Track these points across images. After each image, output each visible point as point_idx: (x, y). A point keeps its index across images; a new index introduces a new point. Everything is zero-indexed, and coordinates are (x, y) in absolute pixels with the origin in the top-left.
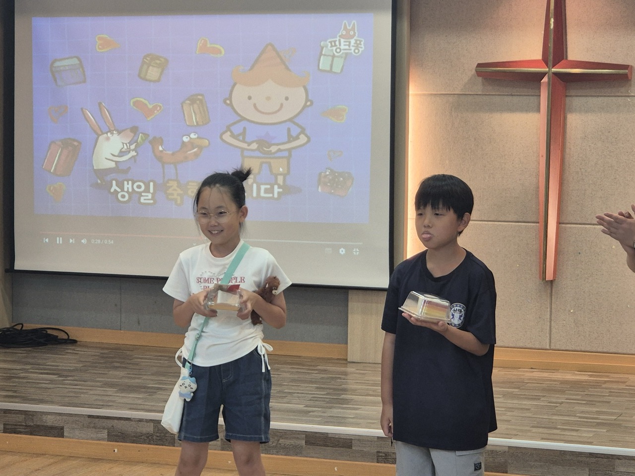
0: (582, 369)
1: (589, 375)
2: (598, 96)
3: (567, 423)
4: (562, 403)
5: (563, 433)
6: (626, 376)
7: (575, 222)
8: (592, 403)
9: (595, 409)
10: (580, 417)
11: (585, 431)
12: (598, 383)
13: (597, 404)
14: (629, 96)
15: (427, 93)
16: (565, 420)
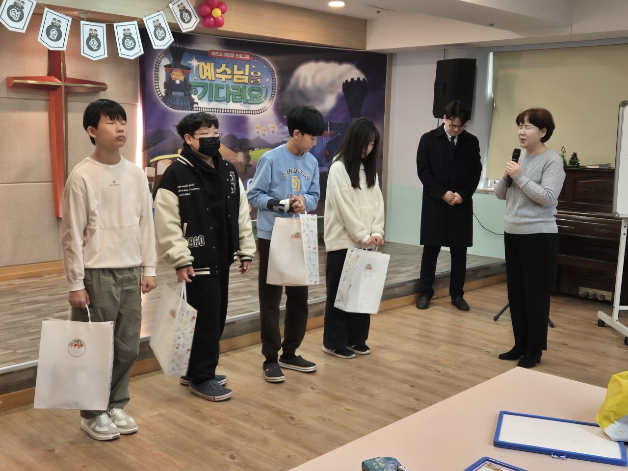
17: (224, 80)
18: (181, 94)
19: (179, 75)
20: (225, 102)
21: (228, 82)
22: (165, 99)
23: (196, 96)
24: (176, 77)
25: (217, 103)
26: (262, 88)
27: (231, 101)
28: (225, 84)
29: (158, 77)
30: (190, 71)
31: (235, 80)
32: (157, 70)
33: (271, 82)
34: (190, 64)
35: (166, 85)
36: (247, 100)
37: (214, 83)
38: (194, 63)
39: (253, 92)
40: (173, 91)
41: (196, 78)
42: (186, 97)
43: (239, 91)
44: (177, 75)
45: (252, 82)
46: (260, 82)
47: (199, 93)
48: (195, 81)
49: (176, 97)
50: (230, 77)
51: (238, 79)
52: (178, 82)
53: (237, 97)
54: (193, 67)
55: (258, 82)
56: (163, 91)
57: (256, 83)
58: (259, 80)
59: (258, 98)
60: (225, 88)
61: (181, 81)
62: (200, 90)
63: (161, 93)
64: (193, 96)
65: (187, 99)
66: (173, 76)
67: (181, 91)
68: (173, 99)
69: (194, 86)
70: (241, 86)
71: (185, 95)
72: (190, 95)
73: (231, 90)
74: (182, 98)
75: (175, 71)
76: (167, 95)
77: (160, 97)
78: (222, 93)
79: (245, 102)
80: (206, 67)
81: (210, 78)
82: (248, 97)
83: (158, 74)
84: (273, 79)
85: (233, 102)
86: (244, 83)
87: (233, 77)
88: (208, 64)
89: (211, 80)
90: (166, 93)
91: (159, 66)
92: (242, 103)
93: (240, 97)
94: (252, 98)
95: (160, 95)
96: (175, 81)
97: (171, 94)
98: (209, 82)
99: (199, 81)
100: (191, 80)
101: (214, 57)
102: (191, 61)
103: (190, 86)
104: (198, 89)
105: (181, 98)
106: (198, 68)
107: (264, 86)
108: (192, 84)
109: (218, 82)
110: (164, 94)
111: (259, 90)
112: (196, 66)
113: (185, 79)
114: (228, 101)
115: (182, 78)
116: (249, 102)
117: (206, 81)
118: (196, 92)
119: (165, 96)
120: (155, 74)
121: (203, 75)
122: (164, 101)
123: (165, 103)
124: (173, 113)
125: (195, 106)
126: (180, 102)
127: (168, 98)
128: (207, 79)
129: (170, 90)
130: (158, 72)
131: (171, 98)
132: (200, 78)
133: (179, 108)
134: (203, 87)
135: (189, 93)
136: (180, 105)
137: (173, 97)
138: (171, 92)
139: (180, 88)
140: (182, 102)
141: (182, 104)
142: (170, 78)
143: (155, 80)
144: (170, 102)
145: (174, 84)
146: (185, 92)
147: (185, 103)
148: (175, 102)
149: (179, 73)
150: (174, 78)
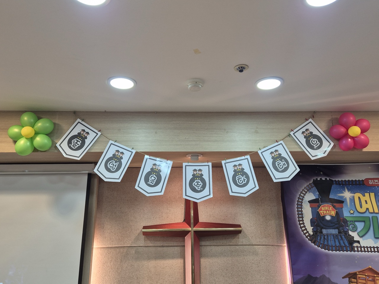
2: (218, 245)
15: (105, 246)
18: (335, 232)
19: (329, 210)
22: (313, 238)
23: (356, 233)
24: (325, 212)
29: (302, 214)
30: (344, 204)
32: (300, 206)
34: (342, 197)
35: (312, 222)
38: (347, 195)
40: (322, 228)
41: (352, 212)
44: (326, 210)
47: (359, 230)
48: (352, 215)
49: (328, 235)
52: (328, 218)
54: (346, 199)
56: (310, 229)
61: (332, 216)
62: (360, 226)
63: (308, 232)
64: (351, 233)
65: (343, 237)
66: (322, 212)
67: (335, 229)
68: (324, 238)
69: (351, 221)
71: (339, 232)
72: (346, 233)
74: (337, 236)
75: (323, 207)
76: (316, 233)
77: (307, 237)
80: (363, 199)
81: (371, 210)
83: (302, 211)
88: (367, 195)
89: (374, 213)
90: (313, 231)
91: (302, 202)
95: (307, 234)
96: (324, 217)
97: (322, 232)
98: (371, 216)
99: (356, 214)
100: (346, 214)
101: (373, 186)
102: (343, 193)
103: (345, 221)
104: (357, 223)
105: (335, 236)
106: (353, 200)
108: (348, 219)
110: (311, 233)
112: (350, 198)
113: (337, 213)
115: (333, 213)
117: (367, 214)
118: (355, 229)
119: (313, 235)
120: (298, 211)
121: (361, 208)
122: (313, 241)
123: (314, 243)
124: (327, 255)
125: (355, 245)
126: (335, 242)
127: (319, 238)
128: (368, 212)
129: (319, 228)
130: (301, 208)
131: (322, 237)
132: (358, 211)
133: (334, 248)
134: (364, 221)
135: (346, 230)
136: (336, 245)
137: (324, 236)
138: (321, 230)
139: (334, 225)
140: (337, 241)
141: (338, 244)
142: (318, 214)
143: (299, 217)
144: (322, 242)
145: (323, 220)
146: (339, 230)
147: (341, 242)
148: (328, 241)
149: (329, 208)
150: (323, 214)
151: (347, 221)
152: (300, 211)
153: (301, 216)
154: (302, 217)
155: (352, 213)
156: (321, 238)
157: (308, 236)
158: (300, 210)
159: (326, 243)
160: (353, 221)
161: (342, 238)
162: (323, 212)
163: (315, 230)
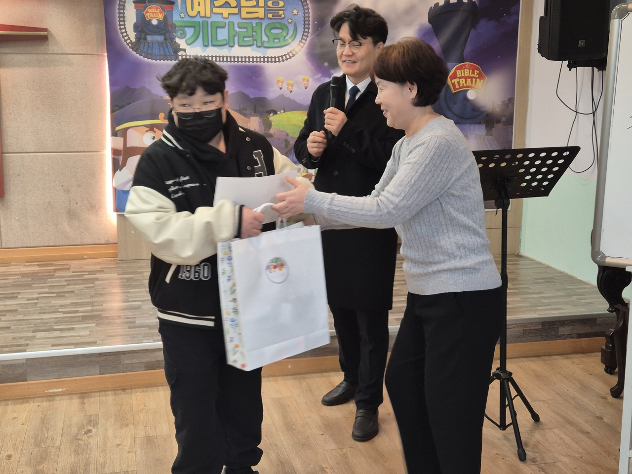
0: (29, 261)
1: (38, 265)
2: (22, 54)
3: (58, 321)
4: (38, 298)
5: (62, 335)
6: (66, 262)
7: (13, 151)
8: (61, 294)
9: (68, 302)
10: (65, 313)
11: (80, 328)
12: (50, 272)
13: (66, 295)
14: (46, 54)
16: (54, 318)
17: (225, 15)
18: (160, 38)
19: (156, 13)
20: (227, 46)
21: (232, 19)
22: (136, 46)
23: (184, 40)
25: (215, 49)
26: (286, 23)
27: (236, 45)
28: (227, 21)
29: (124, 17)
30: (174, 6)
31: (244, 15)
33: (301, 14)
35: (136, 27)
36: (262, 42)
37: (210, 21)
39: (274, 31)
40: (147, 34)
41: (182, 15)
42: (167, 42)
43: (250, 30)
44: (153, 13)
45: (270, 16)
46: (283, 16)
47: (188, 36)
48: (182, 19)
49: (152, 42)
50: (236, 11)
51: (247, 13)
52: (155, 22)
53: (246, 39)
55: (281, 16)
56: (132, 35)
57: (277, 17)
58: (281, 12)
59: (282, 39)
60: (227, 26)
61: (159, 21)
62: (190, 32)
63: (129, 38)
64: (177, 40)
65: (169, 44)
66: (148, 14)
67: (161, 35)
68: (149, 46)
69: (180, 26)
70: (254, 22)
71: (165, 39)
72: (172, 40)
73: (237, 29)
74: (162, 43)
75: (150, 8)
76: (139, 40)
78: (223, 34)
79: (259, 44)
81: (202, 14)
82: (265, 38)
83: (124, 13)
84: (304, 10)
85: (240, 46)
86: (258, 18)
87: (240, 11)
89: (205, 17)
90: (136, 37)
92: (255, 46)
93: (251, 39)
94: (271, 40)
95: (129, 41)
96: (150, 21)
97: (145, 39)
98: (201, 20)
99: (187, 19)
100: (176, 18)
103: (174, 26)
104: (187, 29)
105: (160, 44)
106: (184, 1)
107: (290, 21)
108: (177, 24)
109: (215, 19)
110: (134, 40)
111: (283, 27)
113: (165, 17)
114: (231, 44)
115: (161, 17)
116: (266, 45)
117: (198, 19)
118: (184, 35)
119: (136, 42)
120: (119, 13)
121: (192, 11)
122: (135, 49)
123: (136, 51)
124: (150, 65)
125: (180, 53)
126: (160, 50)
127: (142, 46)
128: (198, 16)
129: (143, 34)
130: (124, 9)
131: (146, 45)
132: (189, 15)
133: (158, 57)
134: (194, 27)
135: (172, 37)
136: (160, 53)
137: (149, 43)
138: (145, 36)
139: (159, 30)
140: (162, 49)
141: (162, 52)
142: (143, 17)
143: (120, 21)
144: (145, 50)
145: (149, 25)
146: (165, 36)
147: (166, 50)
148: (152, 49)
149: (157, 10)
150: (149, 17)
151: (176, 26)
152: (121, 13)
153: (122, 19)
154: (124, 21)
155: (182, 17)
156: (144, 45)
157: (129, 43)
158: (122, 11)
159: (150, 51)
160: (182, 26)
161: (167, 45)
162: (150, 16)
163: (139, 36)
